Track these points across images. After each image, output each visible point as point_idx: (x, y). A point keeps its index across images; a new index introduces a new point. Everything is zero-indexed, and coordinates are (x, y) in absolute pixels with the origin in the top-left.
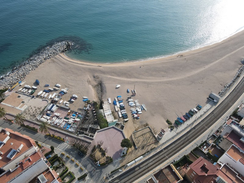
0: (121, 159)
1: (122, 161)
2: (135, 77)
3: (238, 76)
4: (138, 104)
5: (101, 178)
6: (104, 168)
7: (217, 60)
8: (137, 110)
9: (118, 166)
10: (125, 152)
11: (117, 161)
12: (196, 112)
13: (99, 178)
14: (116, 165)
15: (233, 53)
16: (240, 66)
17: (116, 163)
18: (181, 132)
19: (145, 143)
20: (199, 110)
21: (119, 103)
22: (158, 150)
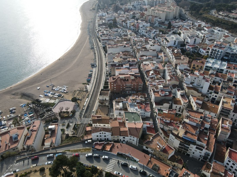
0: (79, 108)
1: (80, 108)
2: (44, 80)
3: (95, 54)
4: (60, 87)
5: (78, 119)
6: (74, 116)
7: (79, 53)
8: (63, 90)
9: (80, 110)
10: (78, 104)
11: (77, 110)
12: (92, 73)
13: (77, 120)
14: (79, 111)
15: (83, 47)
16: (92, 50)
17: (78, 110)
18: (93, 82)
19: (83, 96)
20: (92, 72)
21: (49, 93)
22: (91, 93)
